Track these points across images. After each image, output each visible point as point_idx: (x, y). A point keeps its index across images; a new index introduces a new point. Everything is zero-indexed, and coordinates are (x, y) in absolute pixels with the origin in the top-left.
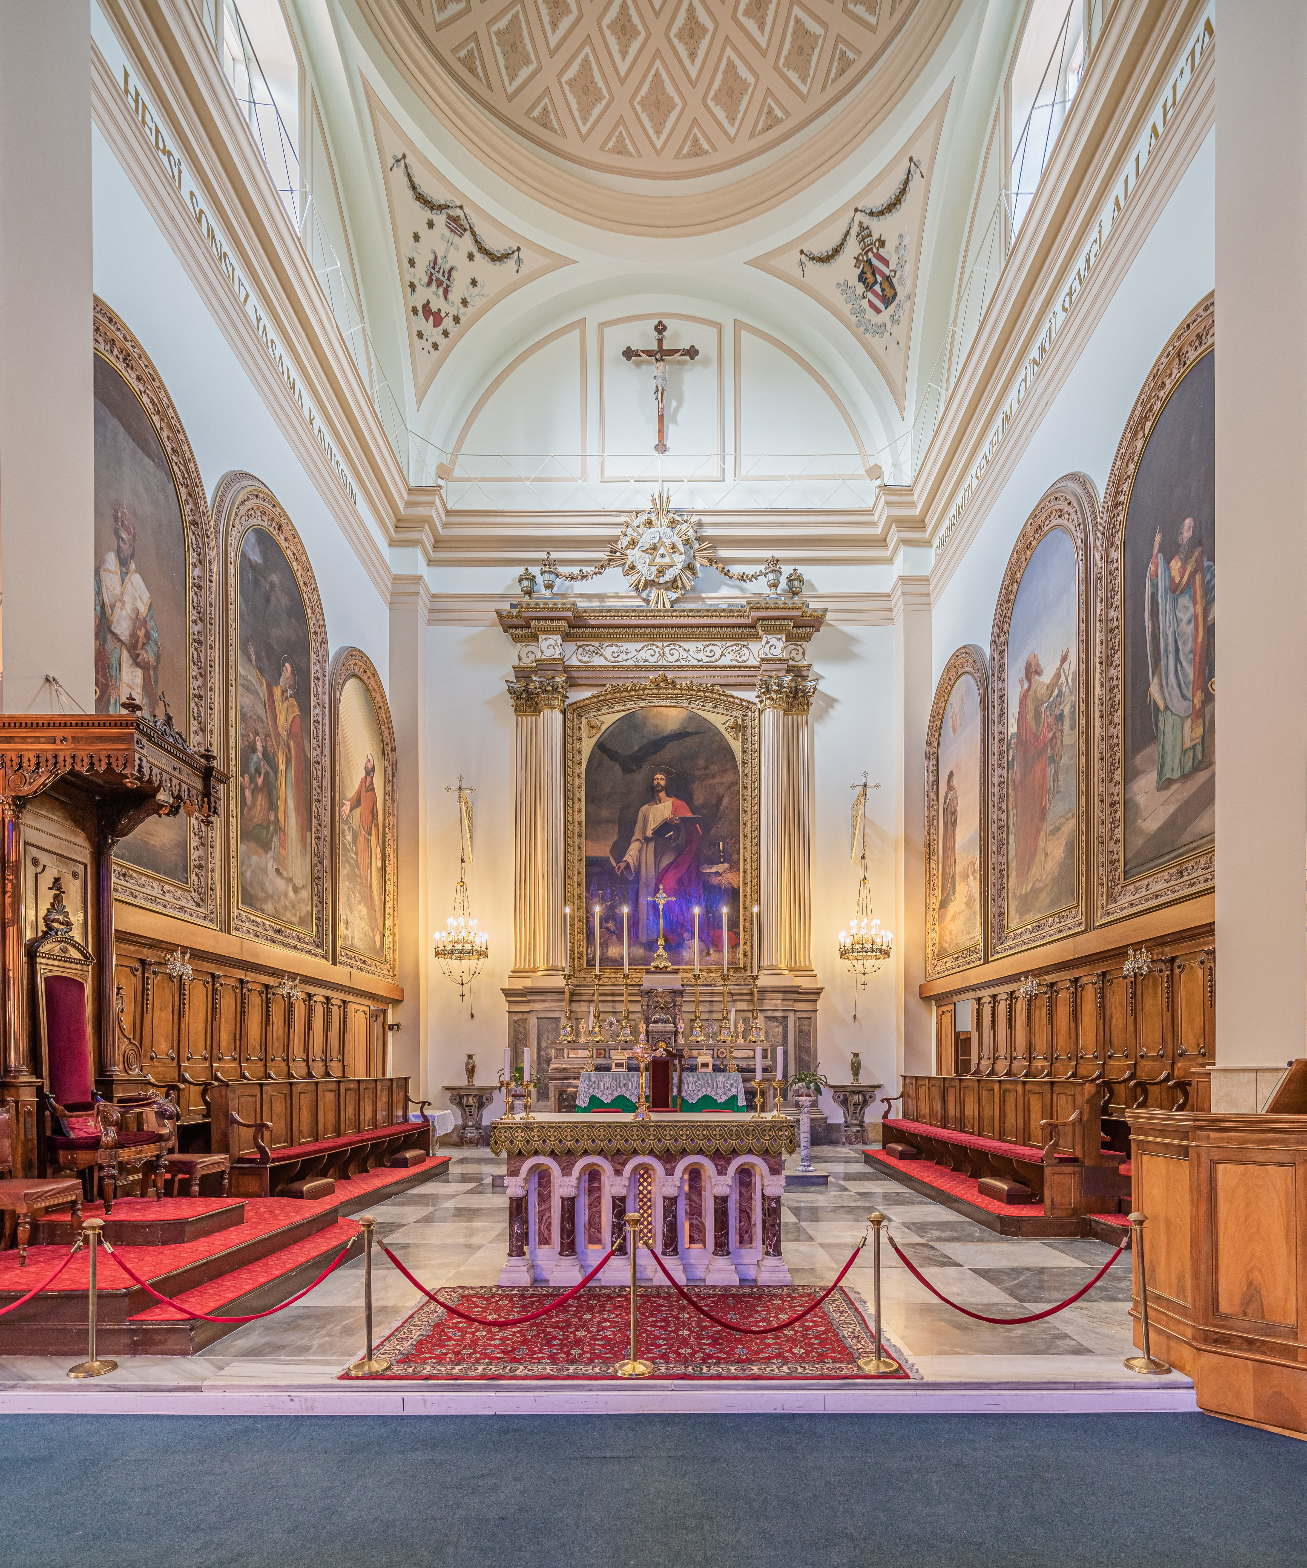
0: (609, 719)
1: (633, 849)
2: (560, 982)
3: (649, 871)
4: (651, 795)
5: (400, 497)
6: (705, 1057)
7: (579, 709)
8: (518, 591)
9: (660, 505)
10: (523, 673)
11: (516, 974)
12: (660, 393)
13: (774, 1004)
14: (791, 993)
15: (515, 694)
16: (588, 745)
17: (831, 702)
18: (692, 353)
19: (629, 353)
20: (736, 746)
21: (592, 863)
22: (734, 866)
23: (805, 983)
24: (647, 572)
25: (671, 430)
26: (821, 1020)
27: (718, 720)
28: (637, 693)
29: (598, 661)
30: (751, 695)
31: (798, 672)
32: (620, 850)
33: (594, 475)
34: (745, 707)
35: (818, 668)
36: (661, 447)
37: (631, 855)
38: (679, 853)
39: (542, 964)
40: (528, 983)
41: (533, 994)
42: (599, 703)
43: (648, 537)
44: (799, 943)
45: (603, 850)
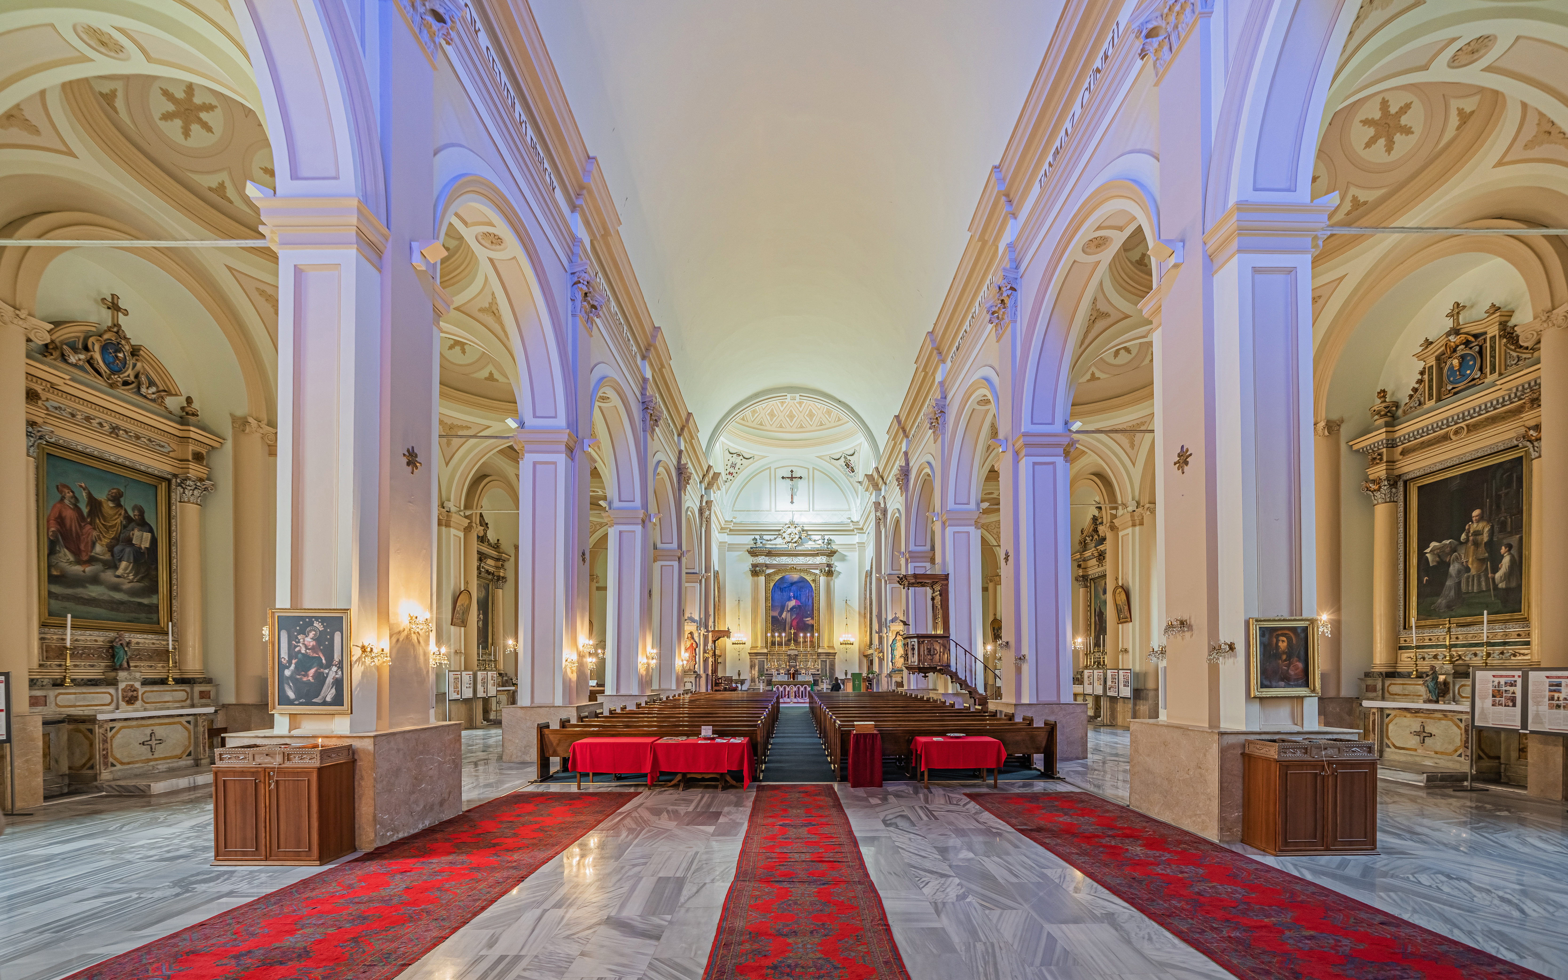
0: (777, 577)
1: (785, 613)
2: (765, 651)
3: (789, 620)
4: (789, 599)
5: (723, 523)
6: (804, 671)
7: (769, 575)
8: (752, 542)
9: (792, 523)
10: (754, 566)
11: (752, 648)
12: (792, 489)
13: (823, 657)
14: (828, 654)
15: (752, 571)
16: (772, 585)
17: (839, 573)
18: (801, 478)
19: (783, 478)
20: (813, 585)
21: (773, 617)
22: (813, 618)
23: (831, 651)
24: (788, 539)
25: (795, 498)
26: (837, 661)
27: (809, 578)
28: (786, 570)
29: (775, 562)
30: (817, 572)
31: (829, 566)
32: (781, 614)
33: (773, 510)
34: (816, 574)
35: (836, 564)
36: (792, 502)
37: (784, 616)
38: (797, 614)
39: (759, 645)
40: (755, 651)
41: (757, 654)
42: (775, 573)
43: (789, 531)
44: (830, 640)
45: (776, 614)
